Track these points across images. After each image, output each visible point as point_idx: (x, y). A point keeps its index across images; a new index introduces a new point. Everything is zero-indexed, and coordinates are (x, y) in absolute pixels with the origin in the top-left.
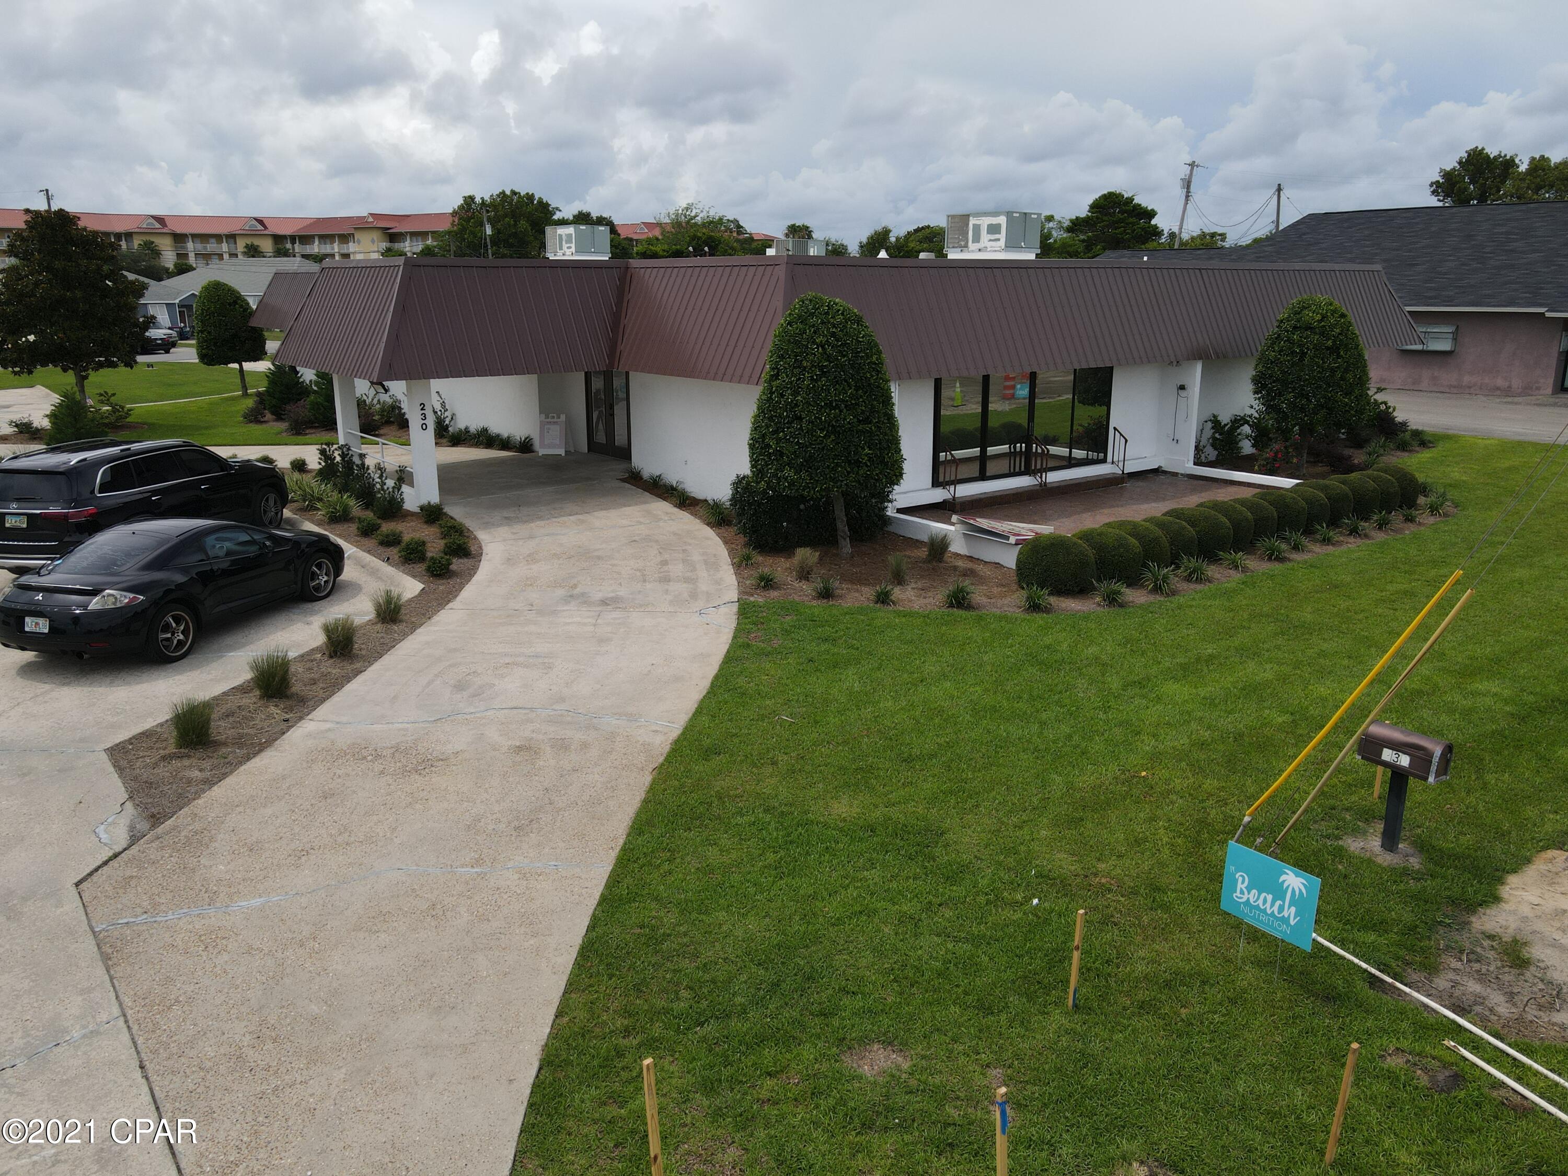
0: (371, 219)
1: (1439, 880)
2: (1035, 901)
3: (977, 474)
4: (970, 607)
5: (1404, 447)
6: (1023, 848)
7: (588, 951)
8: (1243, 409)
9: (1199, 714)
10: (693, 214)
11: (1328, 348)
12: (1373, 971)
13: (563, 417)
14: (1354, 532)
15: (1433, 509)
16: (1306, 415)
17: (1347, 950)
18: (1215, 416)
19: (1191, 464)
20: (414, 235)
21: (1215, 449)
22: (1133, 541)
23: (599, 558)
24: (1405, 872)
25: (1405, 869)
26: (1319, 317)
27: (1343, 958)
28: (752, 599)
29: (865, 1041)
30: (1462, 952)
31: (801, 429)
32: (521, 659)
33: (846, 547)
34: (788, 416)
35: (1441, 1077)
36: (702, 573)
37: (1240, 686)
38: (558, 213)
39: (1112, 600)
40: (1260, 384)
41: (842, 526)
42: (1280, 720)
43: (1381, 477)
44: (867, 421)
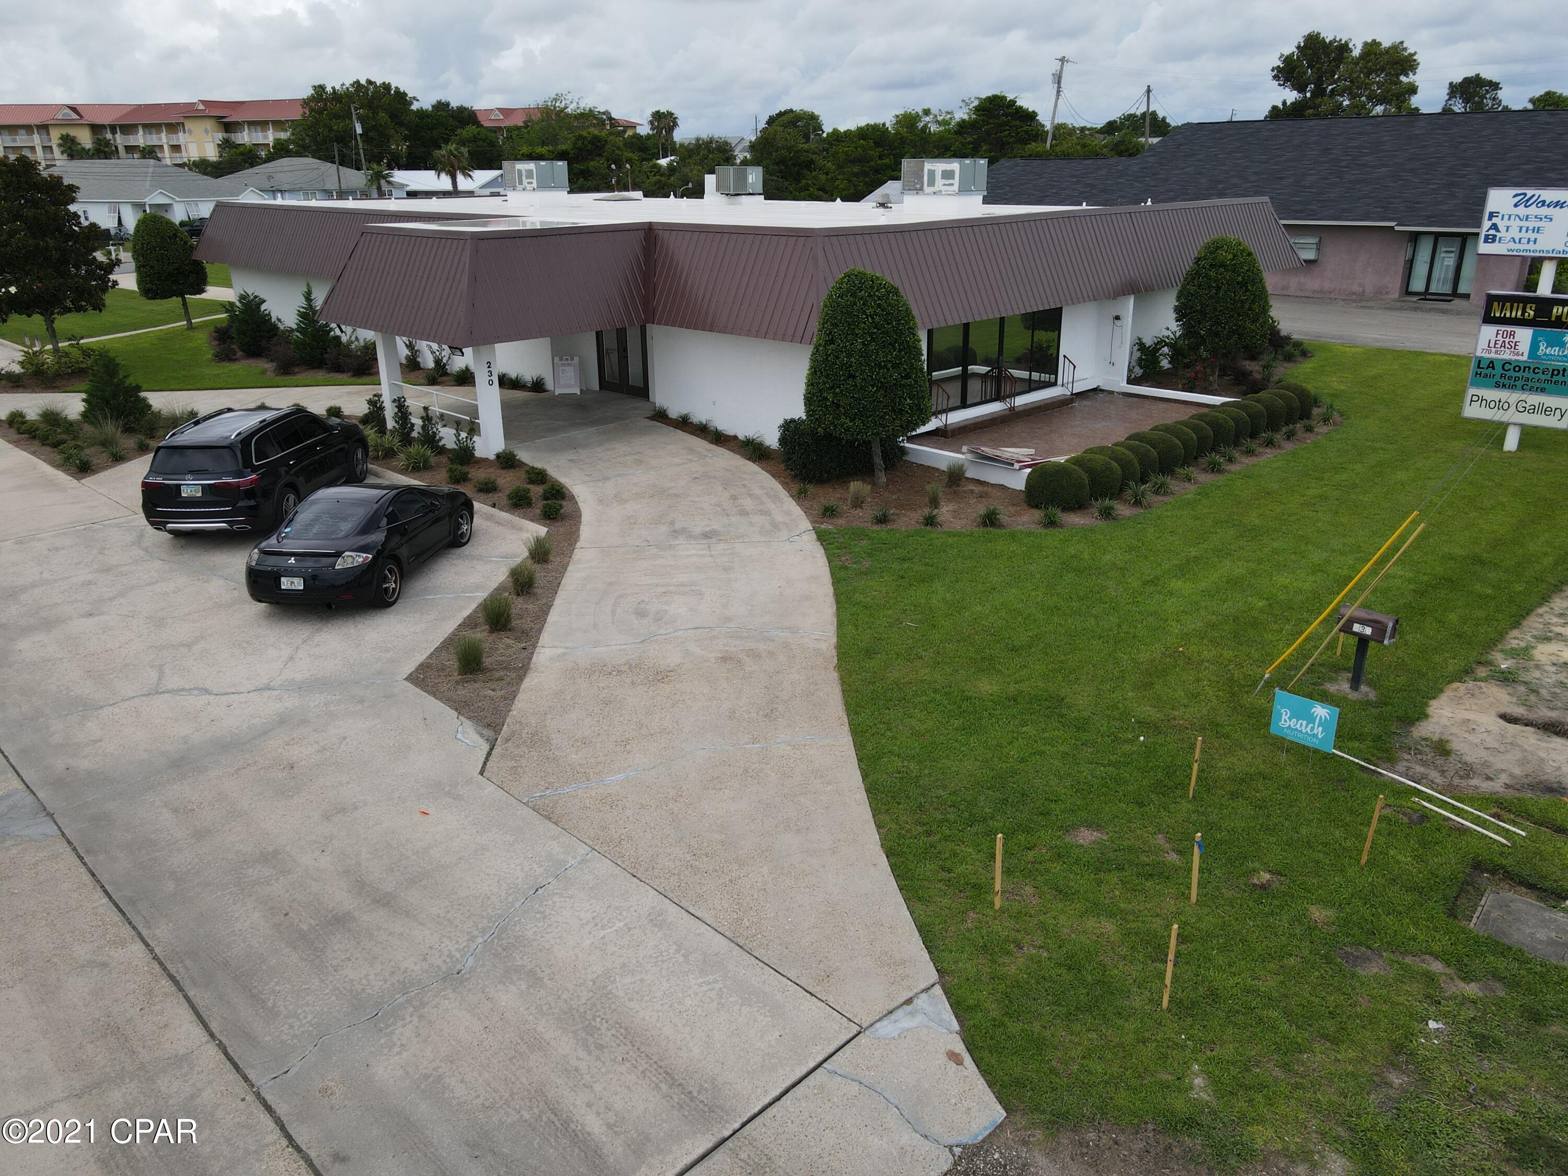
0: (201, 107)
1: (1390, 707)
2: (1142, 738)
3: (959, 404)
4: (1000, 526)
5: (1289, 358)
6: (1120, 705)
7: (872, 790)
8: (1161, 331)
9: (1203, 604)
10: (563, 105)
11: (1238, 283)
12: (1363, 763)
13: (576, 359)
14: (1270, 443)
15: (1326, 420)
16: (1221, 341)
17: (1344, 752)
18: (1139, 339)
19: (1124, 384)
20: (251, 124)
21: (1141, 368)
22: (1115, 464)
23: (676, 495)
24: (1369, 703)
25: (1368, 701)
26: (1230, 256)
27: (1342, 757)
28: (823, 526)
29: (1075, 826)
30: (1410, 749)
31: (856, 386)
32: (672, 588)
33: (882, 478)
34: (843, 375)
35: (1415, 817)
36: (771, 506)
37: (1224, 579)
38: (415, 102)
39: (1107, 514)
40: (1182, 313)
41: (878, 460)
42: (1260, 604)
43: (1285, 395)
44: (908, 376)
